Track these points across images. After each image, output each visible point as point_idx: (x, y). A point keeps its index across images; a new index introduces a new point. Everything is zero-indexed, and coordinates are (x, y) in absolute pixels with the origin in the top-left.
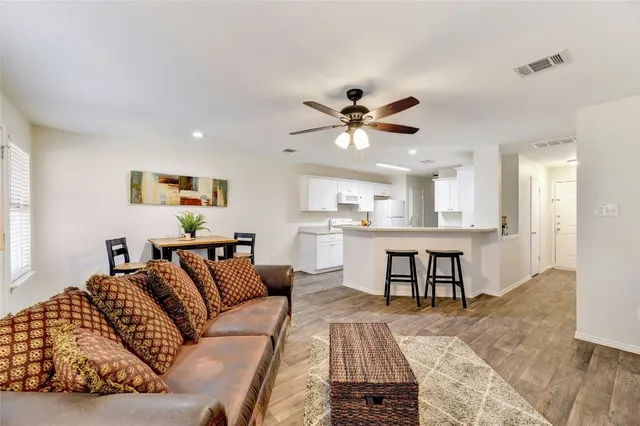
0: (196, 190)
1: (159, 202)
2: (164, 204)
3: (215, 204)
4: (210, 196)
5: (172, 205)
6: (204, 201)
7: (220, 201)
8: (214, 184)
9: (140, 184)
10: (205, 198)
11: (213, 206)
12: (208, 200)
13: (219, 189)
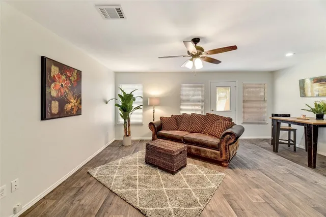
1: (315, 95)
5: (323, 96)
9: (304, 85)
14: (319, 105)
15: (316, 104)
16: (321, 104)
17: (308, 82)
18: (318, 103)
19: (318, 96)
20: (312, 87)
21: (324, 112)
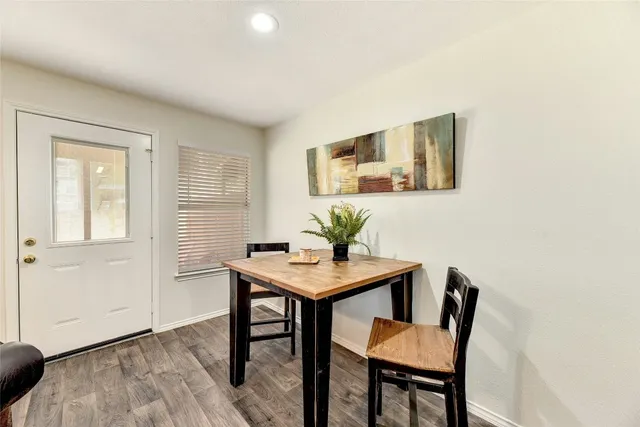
0: (382, 159)
1: (334, 192)
3: (421, 186)
5: (348, 193)
6: (396, 180)
7: (434, 175)
9: (315, 166)
10: (399, 174)
11: (416, 189)
12: (405, 177)
13: (432, 143)
14: (338, 218)
15: (333, 213)
16: (344, 215)
17: (323, 156)
18: (337, 211)
19: (339, 193)
20: (329, 170)
21: (348, 237)
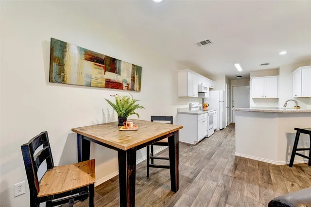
0: (119, 73)
1: (84, 84)
2: (89, 85)
3: (132, 89)
4: (129, 80)
5: (97, 87)
6: (125, 85)
7: (136, 86)
8: (133, 69)
10: (126, 82)
11: (131, 90)
12: (128, 84)
13: (137, 74)
